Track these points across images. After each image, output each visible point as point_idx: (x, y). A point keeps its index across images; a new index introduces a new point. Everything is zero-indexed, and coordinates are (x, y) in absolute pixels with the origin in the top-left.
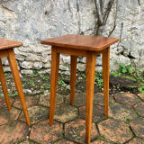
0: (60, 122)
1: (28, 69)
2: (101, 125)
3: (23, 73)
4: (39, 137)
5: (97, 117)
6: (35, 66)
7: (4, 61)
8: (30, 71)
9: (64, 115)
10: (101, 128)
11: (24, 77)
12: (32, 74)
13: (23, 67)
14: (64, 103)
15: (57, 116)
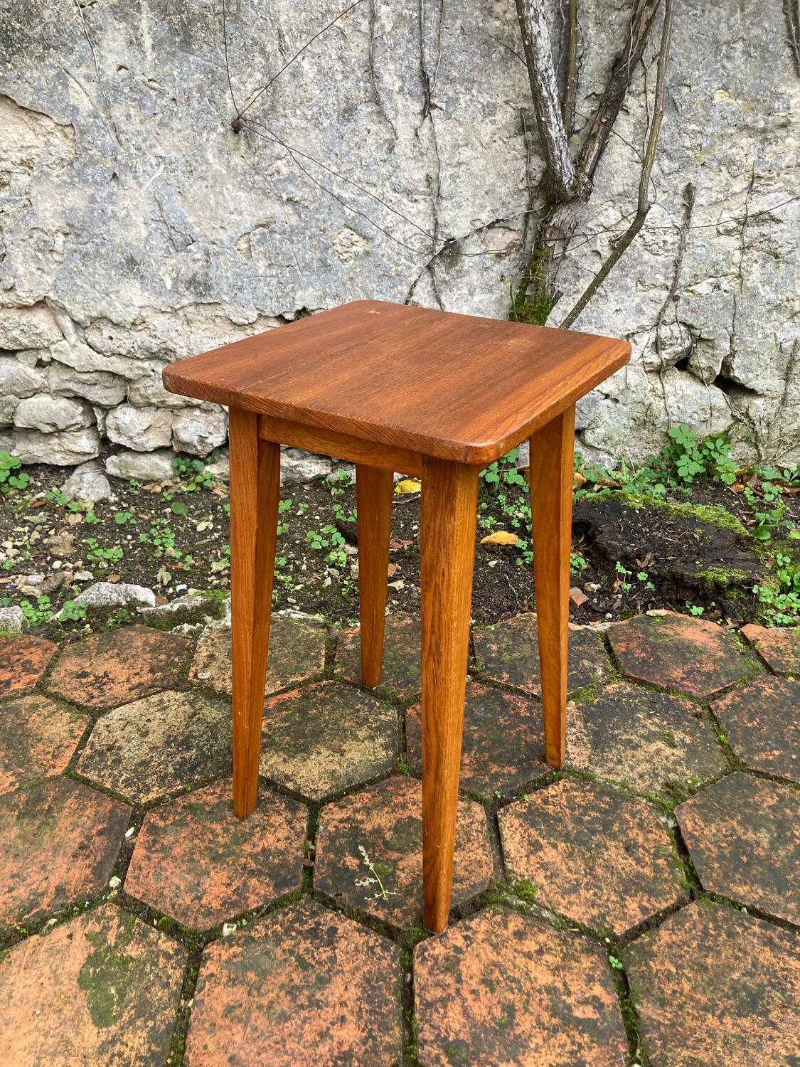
0: (295, 798)
1: (147, 452)
2: (518, 816)
3: (119, 475)
4: (177, 882)
5: (499, 766)
6: (184, 436)
7: (9, 403)
8: (155, 459)
9: (319, 753)
10: (517, 839)
11: (122, 500)
12: (168, 483)
13: (114, 437)
14: (328, 674)
15: (285, 760)
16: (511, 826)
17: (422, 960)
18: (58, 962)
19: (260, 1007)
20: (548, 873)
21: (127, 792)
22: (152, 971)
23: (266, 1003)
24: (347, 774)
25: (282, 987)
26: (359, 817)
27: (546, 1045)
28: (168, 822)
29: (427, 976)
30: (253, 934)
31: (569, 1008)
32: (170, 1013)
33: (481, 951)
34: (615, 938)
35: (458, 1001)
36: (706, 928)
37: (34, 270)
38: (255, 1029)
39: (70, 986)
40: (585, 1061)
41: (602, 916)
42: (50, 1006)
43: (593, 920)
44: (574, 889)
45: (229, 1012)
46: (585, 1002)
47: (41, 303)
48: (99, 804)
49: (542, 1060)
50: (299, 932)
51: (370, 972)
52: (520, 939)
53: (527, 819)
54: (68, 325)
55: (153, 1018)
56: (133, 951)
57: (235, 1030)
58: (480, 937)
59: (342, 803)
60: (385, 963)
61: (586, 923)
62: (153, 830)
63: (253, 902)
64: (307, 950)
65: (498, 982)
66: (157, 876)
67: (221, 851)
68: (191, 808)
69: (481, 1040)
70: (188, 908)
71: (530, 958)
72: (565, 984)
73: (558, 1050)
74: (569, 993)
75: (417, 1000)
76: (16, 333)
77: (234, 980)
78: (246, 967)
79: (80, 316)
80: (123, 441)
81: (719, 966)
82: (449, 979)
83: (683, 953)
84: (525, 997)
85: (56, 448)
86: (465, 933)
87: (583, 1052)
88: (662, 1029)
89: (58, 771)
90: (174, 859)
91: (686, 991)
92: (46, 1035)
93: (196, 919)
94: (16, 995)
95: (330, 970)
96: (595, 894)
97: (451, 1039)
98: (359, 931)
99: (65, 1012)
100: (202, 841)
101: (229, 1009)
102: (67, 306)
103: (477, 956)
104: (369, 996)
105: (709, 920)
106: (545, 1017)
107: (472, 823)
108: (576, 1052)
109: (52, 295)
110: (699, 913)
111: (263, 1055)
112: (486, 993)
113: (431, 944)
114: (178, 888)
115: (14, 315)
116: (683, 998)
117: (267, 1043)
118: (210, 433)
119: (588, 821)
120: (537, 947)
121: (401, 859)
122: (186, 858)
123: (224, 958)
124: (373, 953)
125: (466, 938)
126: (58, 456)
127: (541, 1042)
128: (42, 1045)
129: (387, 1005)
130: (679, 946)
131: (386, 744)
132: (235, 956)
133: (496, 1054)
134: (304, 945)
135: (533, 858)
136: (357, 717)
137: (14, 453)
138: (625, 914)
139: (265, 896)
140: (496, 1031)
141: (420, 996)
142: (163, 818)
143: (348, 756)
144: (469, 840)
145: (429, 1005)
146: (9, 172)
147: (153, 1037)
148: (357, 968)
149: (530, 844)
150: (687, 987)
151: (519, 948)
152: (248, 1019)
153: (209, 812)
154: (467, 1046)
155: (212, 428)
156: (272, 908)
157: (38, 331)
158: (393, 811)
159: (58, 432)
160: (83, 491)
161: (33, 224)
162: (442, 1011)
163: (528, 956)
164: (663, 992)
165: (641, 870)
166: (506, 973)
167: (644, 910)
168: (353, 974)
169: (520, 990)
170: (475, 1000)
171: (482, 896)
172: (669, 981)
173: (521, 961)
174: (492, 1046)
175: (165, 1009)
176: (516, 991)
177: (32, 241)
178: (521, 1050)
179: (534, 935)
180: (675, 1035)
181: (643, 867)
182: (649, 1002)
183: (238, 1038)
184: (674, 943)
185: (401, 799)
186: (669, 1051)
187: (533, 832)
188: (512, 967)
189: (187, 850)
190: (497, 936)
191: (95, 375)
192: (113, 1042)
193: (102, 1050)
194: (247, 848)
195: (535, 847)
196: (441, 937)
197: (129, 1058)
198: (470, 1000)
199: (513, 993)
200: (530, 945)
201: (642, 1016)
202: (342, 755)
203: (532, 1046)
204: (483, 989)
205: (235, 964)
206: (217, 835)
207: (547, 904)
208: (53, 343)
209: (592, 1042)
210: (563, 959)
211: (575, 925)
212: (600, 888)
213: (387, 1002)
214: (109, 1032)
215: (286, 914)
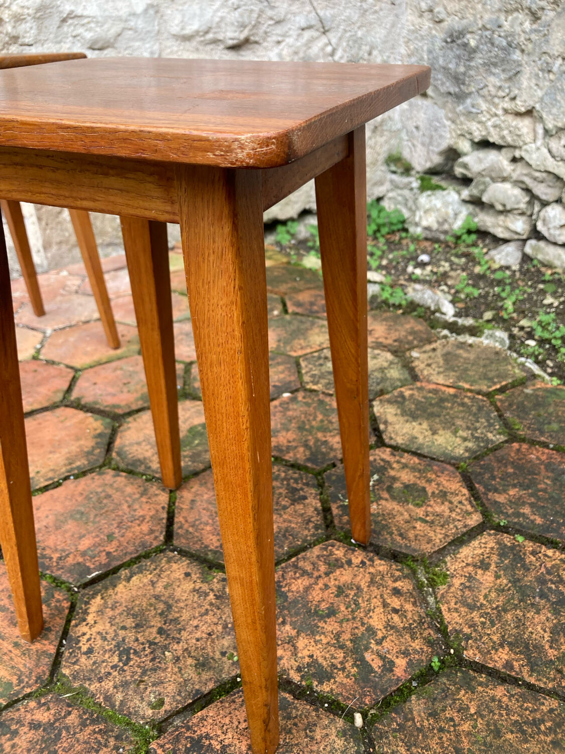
1: (555, 244)
2: (498, 543)
5: (532, 511)
7: (484, 183)
8: (560, 251)
9: (420, 424)
10: (476, 552)
12: (559, 271)
13: (540, 227)
14: (489, 395)
15: (396, 415)
16: (485, 544)
17: (323, 548)
20: (467, 584)
21: (307, 378)
24: (423, 444)
26: (395, 465)
27: (324, 646)
28: (304, 400)
29: (315, 556)
31: (367, 648)
33: (361, 575)
34: (458, 655)
35: (312, 581)
36: (543, 721)
37: (532, 85)
40: (334, 678)
41: (468, 637)
43: (458, 632)
44: (472, 608)
46: (382, 658)
47: (529, 113)
48: (290, 376)
49: (311, 648)
50: (288, 484)
51: (293, 528)
52: (394, 594)
53: (502, 549)
54: (540, 131)
55: (193, 462)
58: (372, 570)
59: (396, 453)
60: (306, 532)
61: (450, 628)
62: (293, 400)
63: (289, 457)
64: (280, 494)
65: (347, 596)
67: (307, 427)
68: (321, 402)
69: (296, 606)
71: (384, 607)
72: (384, 638)
73: (327, 656)
74: (379, 642)
75: (293, 559)
76: (505, 132)
79: (550, 126)
80: (544, 230)
81: (512, 746)
82: (323, 568)
83: (497, 712)
84: (350, 617)
85: (501, 223)
86: (365, 560)
87: (341, 672)
88: (410, 723)
89: (294, 354)
90: (284, 415)
91: (461, 728)
95: (277, 510)
96: (483, 623)
97: (283, 589)
98: (316, 509)
100: (305, 417)
102: (544, 116)
103: (355, 575)
104: (277, 536)
105: (553, 720)
106: (346, 636)
107: (459, 520)
108: (336, 668)
109: (538, 106)
110: (551, 711)
111: (205, 512)
112: (332, 593)
113: (339, 547)
115: (510, 118)
116: (452, 729)
117: (213, 509)
119: (551, 588)
120: (398, 608)
121: (386, 500)
124: (307, 524)
125: (363, 563)
126: (500, 230)
127: (325, 641)
129: (279, 548)
130: (502, 707)
131: (470, 449)
133: (294, 619)
134: (283, 491)
135: (470, 568)
136: (473, 424)
137: (476, 220)
138: (489, 652)
139: (297, 459)
140: (310, 612)
141: (298, 559)
142: (304, 398)
143: (436, 437)
144: (442, 526)
145: (295, 566)
146: (543, 9)
148: (290, 522)
149: (482, 562)
150: (466, 727)
151: (385, 596)
153: (327, 410)
154: (286, 600)
156: (294, 466)
157: (519, 133)
158: (419, 478)
159: (505, 212)
160: (500, 257)
161: (545, 49)
162: (298, 575)
163: (385, 605)
164: (444, 711)
165: (547, 647)
166: (358, 597)
167: (508, 665)
168: (284, 521)
169: (353, 611)
170: (321, 589)
171: (406, 556)
172: (459, 711)
173: (376, 602)
174: (297, 614)
176: (350, 609)
177: (539, 63)
178: (309, 632)
179: (405, 600)
180: (412, 735)
181: (551, 647)
182: (425, 704)
183: (206, 496)
184: (500, 701)
185: (434, 476)
186: (394, 737)
187: (495, 558)
188: (366, 599)
189: (294, 416)
190: (381, 579)
191: (544, 175)
194: (320, 435)
195: (484, 565)
196: (349, 549)
198: (319, 586)
199: (347, 608)
200: (395, 603)
201: (408, 704)
202: (433, 434)
203: (317, 638)
204: (334, 590)
206: (314, 419)
207: (439, 596)
208: (526, 144)
209: (354, 675)
210: (404, 628)
211: (441, 623)
212: (493, 624)
213: (282, 547)
215: (295, 473)
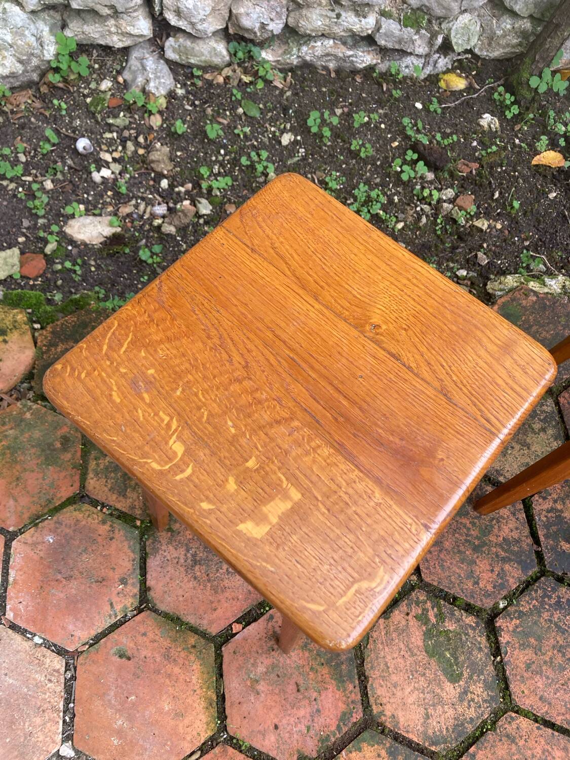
1: (207, 38)
3: (179, 61)
4: (458, 571)
6: (246, 22)
8: (213, 43)
9: (512, 448)
11: (188, 92)
12: (227, 72)
13: (172, 19)
18: (406, 639)
19: (545, 662)
22: (467, 639)
23: (547, 659)
25: (554, 647)
26: (559, 506)
30: (521, 609)
32: (491, 668)
38: (548, 678)
39: (422, 656)
42: (417, 672)
45: (530, 667)
50: (550, 605)
55: (482, 673)
56: (450, 626)
57: (536, 680)
59: (543, 494)
63: (513, 584)
64: (559, 619)
66: (442, 566)
67: (476, 542)
70: (472, 592)
77: (523, 644)
78: (526, 635)
80: (182, 24)
85: (113, 29)
90: (448, 552)
92: (423, 692)
93: (481, 600)
94: (391, 666)
99: (427, 675)
100: (461, 535)
101: (528, 667)
111: (558, 694)
114: (460, 576)
117: (557, 686)
118: (272, 20)
122: (456, 551)
123: (511, 629)
126: (115, 38)
128: (424, 700)
131: (555, 434)
132: (517, 627)
134: (557, 615)
139: (519, 578)
143: (532, 449)
147: (487, 687)
152: (541, 671)
155: (274, 14)
156: (526, 587)
159: (116, 14)
160: (152, 84)
175: (486, 666)
183: (540, 684)
189: (454, 543)
192: (465, 692)
193: (461, 699)
194: (492, 538)
197: (479, 702)
202: (528, 448)
205: (518, 632)
206: (469, 529)
214: (460, 686)
215: (536, 591)
